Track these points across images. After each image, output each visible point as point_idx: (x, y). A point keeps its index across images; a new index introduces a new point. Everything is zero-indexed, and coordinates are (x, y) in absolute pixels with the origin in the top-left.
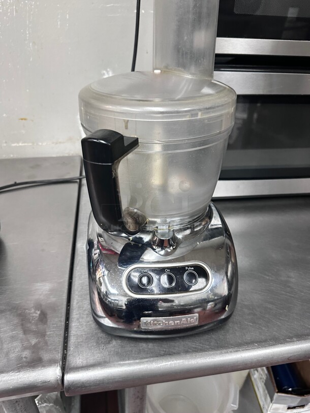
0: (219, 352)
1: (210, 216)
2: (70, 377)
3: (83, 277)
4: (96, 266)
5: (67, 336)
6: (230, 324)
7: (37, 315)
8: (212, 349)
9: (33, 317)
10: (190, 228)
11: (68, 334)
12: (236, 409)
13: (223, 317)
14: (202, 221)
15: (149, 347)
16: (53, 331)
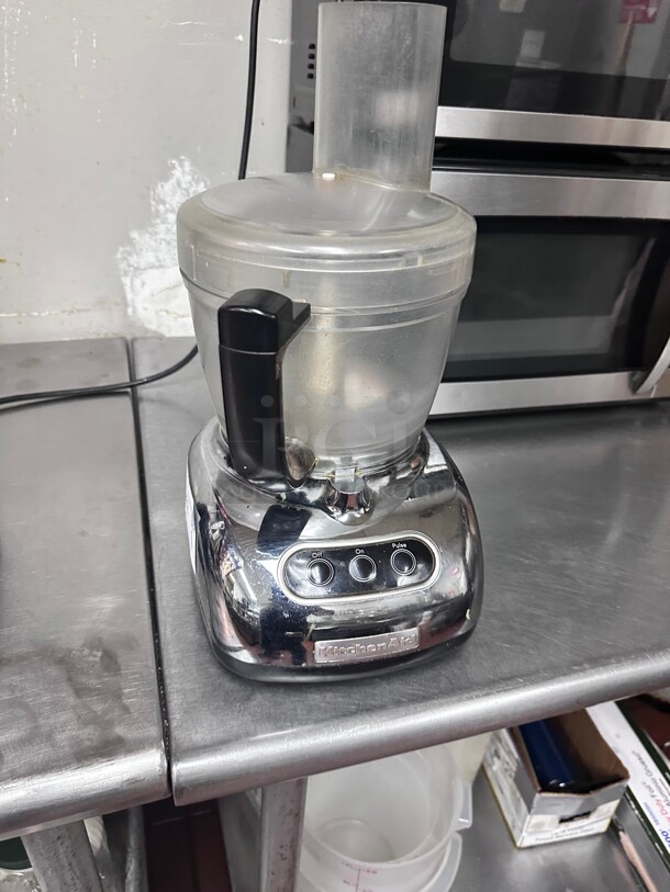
0: (454, 698)
1: (424, 452)
2: (182, 769)
3: (175, 581)
4: (219, 554)
5: (164, 694)
6: (469, 646)
7: (97, 659)
8: (443, 694)
9: (88, 662)
10: (389, 473)
11: (163, 689)
12: (468, 826)
13: (460, 633)
14: (410, 460)
15: (327, 699)
16: (136, 686)
